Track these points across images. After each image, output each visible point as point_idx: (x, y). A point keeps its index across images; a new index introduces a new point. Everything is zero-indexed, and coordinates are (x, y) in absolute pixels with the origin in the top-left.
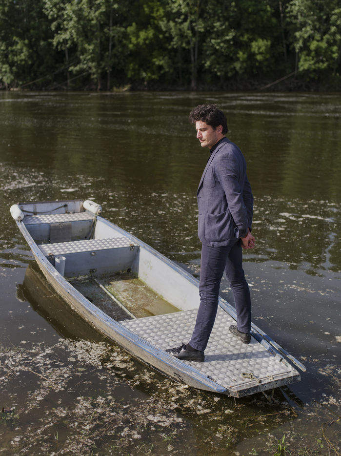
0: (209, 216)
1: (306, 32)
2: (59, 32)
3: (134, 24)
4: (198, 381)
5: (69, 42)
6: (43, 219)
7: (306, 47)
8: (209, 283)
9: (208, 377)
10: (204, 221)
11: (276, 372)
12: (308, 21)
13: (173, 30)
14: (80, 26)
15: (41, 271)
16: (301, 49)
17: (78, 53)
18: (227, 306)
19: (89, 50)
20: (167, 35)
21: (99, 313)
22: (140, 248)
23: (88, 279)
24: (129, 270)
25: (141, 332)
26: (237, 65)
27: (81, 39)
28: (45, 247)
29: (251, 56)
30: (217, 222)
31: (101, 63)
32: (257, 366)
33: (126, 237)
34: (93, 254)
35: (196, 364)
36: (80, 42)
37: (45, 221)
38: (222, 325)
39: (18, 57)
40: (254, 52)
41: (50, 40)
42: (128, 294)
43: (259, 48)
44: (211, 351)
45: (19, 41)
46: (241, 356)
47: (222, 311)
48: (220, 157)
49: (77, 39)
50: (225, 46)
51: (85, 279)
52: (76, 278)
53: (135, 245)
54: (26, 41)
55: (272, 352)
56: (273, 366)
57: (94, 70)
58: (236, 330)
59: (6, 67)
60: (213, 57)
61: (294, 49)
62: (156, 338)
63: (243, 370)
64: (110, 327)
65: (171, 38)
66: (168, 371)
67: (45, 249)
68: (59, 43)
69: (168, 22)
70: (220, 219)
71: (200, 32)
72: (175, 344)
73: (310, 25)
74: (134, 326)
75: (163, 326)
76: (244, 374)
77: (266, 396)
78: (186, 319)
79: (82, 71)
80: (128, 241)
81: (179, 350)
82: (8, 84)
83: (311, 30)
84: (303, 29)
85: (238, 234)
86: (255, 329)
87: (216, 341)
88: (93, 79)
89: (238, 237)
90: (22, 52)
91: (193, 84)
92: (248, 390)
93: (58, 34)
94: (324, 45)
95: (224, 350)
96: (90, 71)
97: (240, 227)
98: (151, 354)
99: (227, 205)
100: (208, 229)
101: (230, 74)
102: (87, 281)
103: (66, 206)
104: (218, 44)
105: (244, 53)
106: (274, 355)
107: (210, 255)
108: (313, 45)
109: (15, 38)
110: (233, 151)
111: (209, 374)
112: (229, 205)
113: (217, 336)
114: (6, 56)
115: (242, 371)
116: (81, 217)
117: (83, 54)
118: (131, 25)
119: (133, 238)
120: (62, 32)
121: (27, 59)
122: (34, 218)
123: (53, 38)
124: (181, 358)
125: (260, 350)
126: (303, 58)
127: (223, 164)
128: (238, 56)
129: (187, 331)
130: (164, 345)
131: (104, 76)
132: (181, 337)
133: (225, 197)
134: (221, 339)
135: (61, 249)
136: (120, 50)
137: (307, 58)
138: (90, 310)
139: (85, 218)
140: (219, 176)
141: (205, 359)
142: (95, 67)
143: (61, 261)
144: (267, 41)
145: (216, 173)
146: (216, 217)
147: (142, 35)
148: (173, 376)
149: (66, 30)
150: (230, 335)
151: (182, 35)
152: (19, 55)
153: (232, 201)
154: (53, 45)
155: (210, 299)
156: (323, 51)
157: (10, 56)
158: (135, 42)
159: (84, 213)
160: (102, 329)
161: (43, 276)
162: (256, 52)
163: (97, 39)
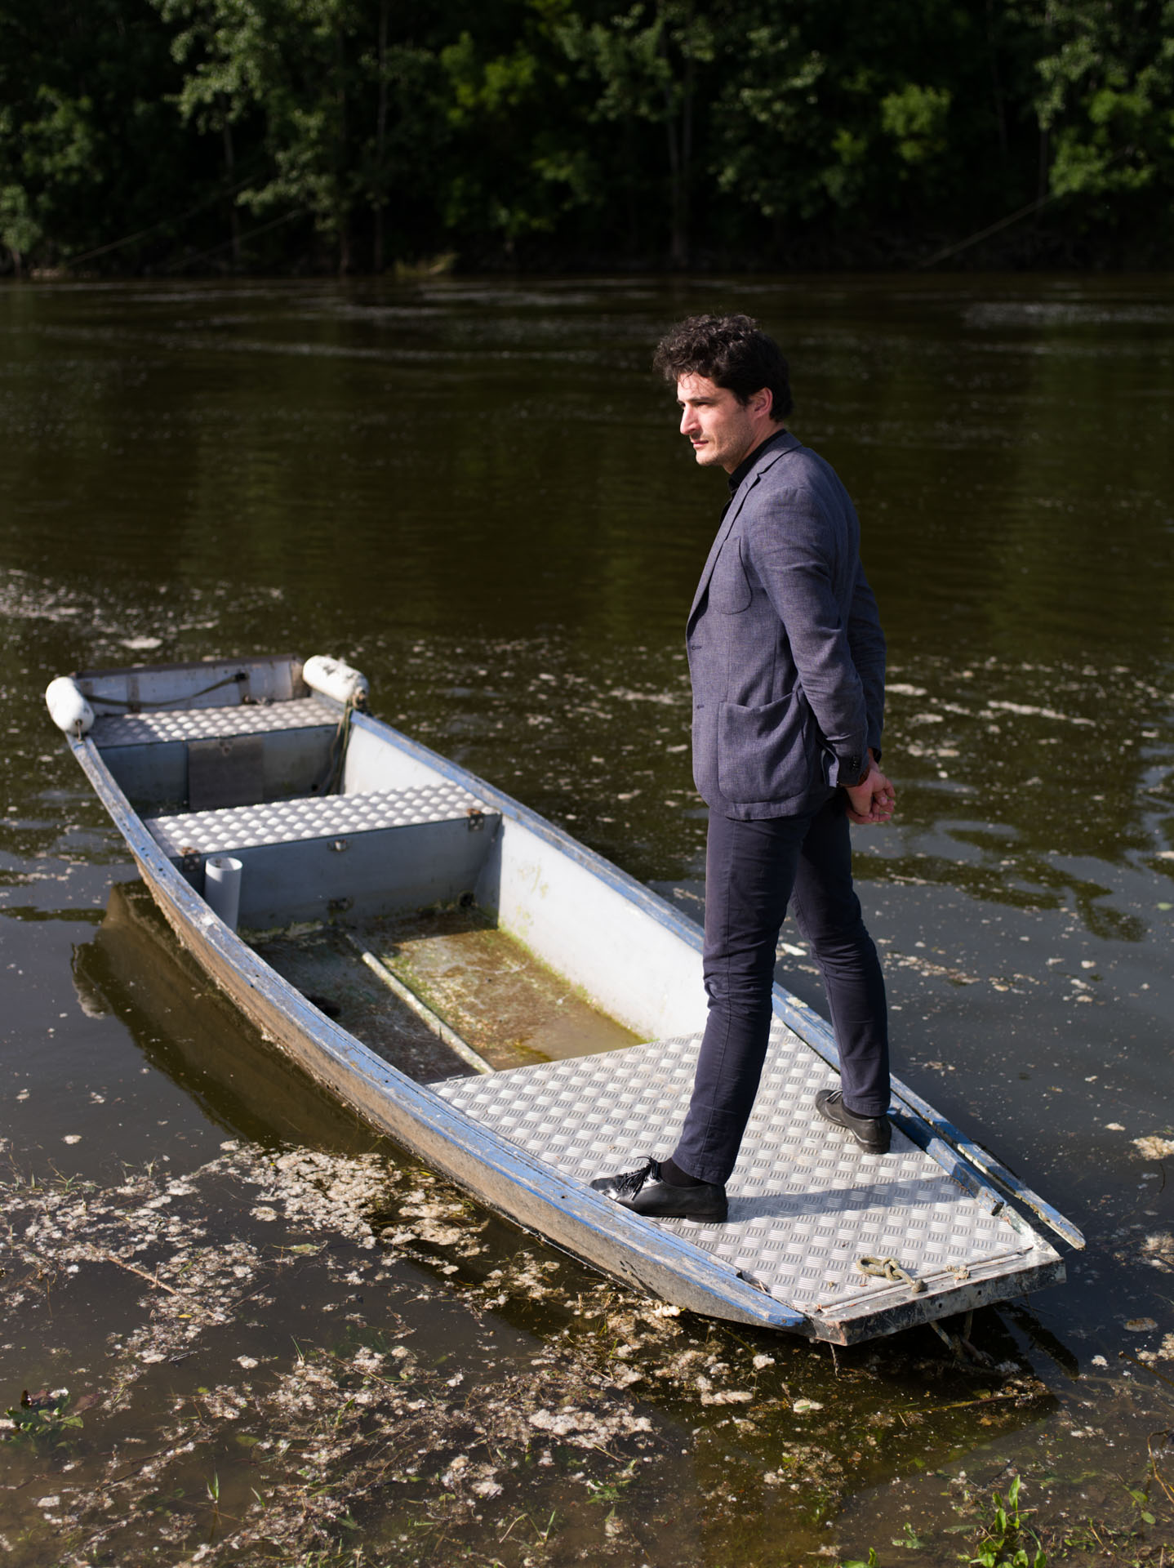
0: (730, 711)
1: (1076, 59)
2: (201, 68)
3: (465, 37)
4: (705, 1292)
5: (237, 104)
6: (163, 727)
7: (1074, 114)
8: (739, 946)
9: (740, 1275)
10: (712, 730)
11: (977, 1254)
12: (1081, 19)
13: (604, 57)
14: (273, 47)
15: (158, 908)
16: (1059, 119)
17: (270, 142)
18: (808, 1020)
19: (308, 130)
20: (583, 74)
21: (356, 1057)
22: (505, 821)
23: (322, 934)
24: (467, 901)
25: (507, 1121)
26: (834, 180)
27: (278, 91)
28: (170, 826)
29: (884, 145)
30: (760, 733)
31: (351, 175)
32: (912, 1234)
33: (451, 783)
34: (338, 845)
35: (699, 1230)
36: (273, 102)
37: (170, 732)
38: (789, 1088)
39: (58, 157)
40: (892, 131)
41: (168, 98)
42: (464, 985)
43: (911, 118)
44: (752, 1181)
45: (58, 103)
46: (857, 1197)
47: (790, 1041)
48: (768, 503)
49: (265, 94)
50: (790, 111)
51: (312, 936)
52: (280, 931)
53: (486, 811)
54: (85, 103)
55: (965, 1181)
56: (968, 1232)
57: (326, 202)
58: (838, 1105)
59: (13, 195)
60: (746, 151)
61: (1034, 118)
62: (558, 1139)
63: (864, 1249)
64: (397, 1104)
65: (597, 86)
66: (600, 1256)
67: (170, 832)
68: (199, 107)
69: (587, 27)
70: (770, 720)
71: (700, 63)
72: (627, 1162)
73: (1087, 32)
74: (481, 1098)
75: (582, 1099)
76: (865, 1262)
77: (945, 1337)
78: (663, 1070)
79: (281, 205)
80: (463, 800)
81: (636, 1181)
82: (22, 256)
83: (1094, 50)
84: (1066, 49)
85: (834, 771)
86: (905, 1099)
87: (767, 1146)
88: (324, 233)
89: (833, 783)
90: (71, 141)
91: (678, 248)
92: (881, 1319)
93: (196, 74)
94: (1138, 103)
95: (796, 1178)
96: (313, 206)
97: (840, 750)
98: (541, 1196)
99: (792, 672)
100: (728, 757)
101: (807, 212)
102: (320, 941)
103: (241, 678)
104: (766, 105)
105: (856, 137)
106: (972, 1192)
107: (737, 848)
108: (1101, 106)
109: (43, 91)
110: (812, 482)
111: (742, 1263)
112: (800, 673)
113: (772, 1128)
114: (15, 157)
115: (859, 1250)
116: (296, 715)
117: (285, 146)
118: (454, 41)
119: (480, 787)
120: (211, 66)
121: (87, 165)
122: (132, 724)
123: (178, 89)
124: (644, 1209)
125: (925, 1176)
126: (1065, 150)
127: (775, 527)
128: (836, 145)
129: (666, 1112)
130: (586, 1164)
131: (359, 221)
132: (645, 1136)
133: (785, 642)
134: (787, 1140)
135: (227, 831)
136: (417, 128)
137: (1081, 149)
138: (327, 1047)
139: (311, 721)
140: (763, 568)
141: (730, 1212)
142: (330, 191)
143: (228, 875)
144: (938, 93)
145: (753, 560)
146: (755, 715)
147: (496, 74)
148: (619, 1273)
149: (226, 59)
150: (817, 1125)
151: (635, 75)
152: (61, 150)
153: (811, 660)
154: (179, 115)
155: (742, 1001)
156: (1137, 126)
157: (27, 156)
158: (470, 102)
159: (306, 701)
160: (372, 1111)
161: (165, 925)
162: (900, 129)
163: (333, 92)
